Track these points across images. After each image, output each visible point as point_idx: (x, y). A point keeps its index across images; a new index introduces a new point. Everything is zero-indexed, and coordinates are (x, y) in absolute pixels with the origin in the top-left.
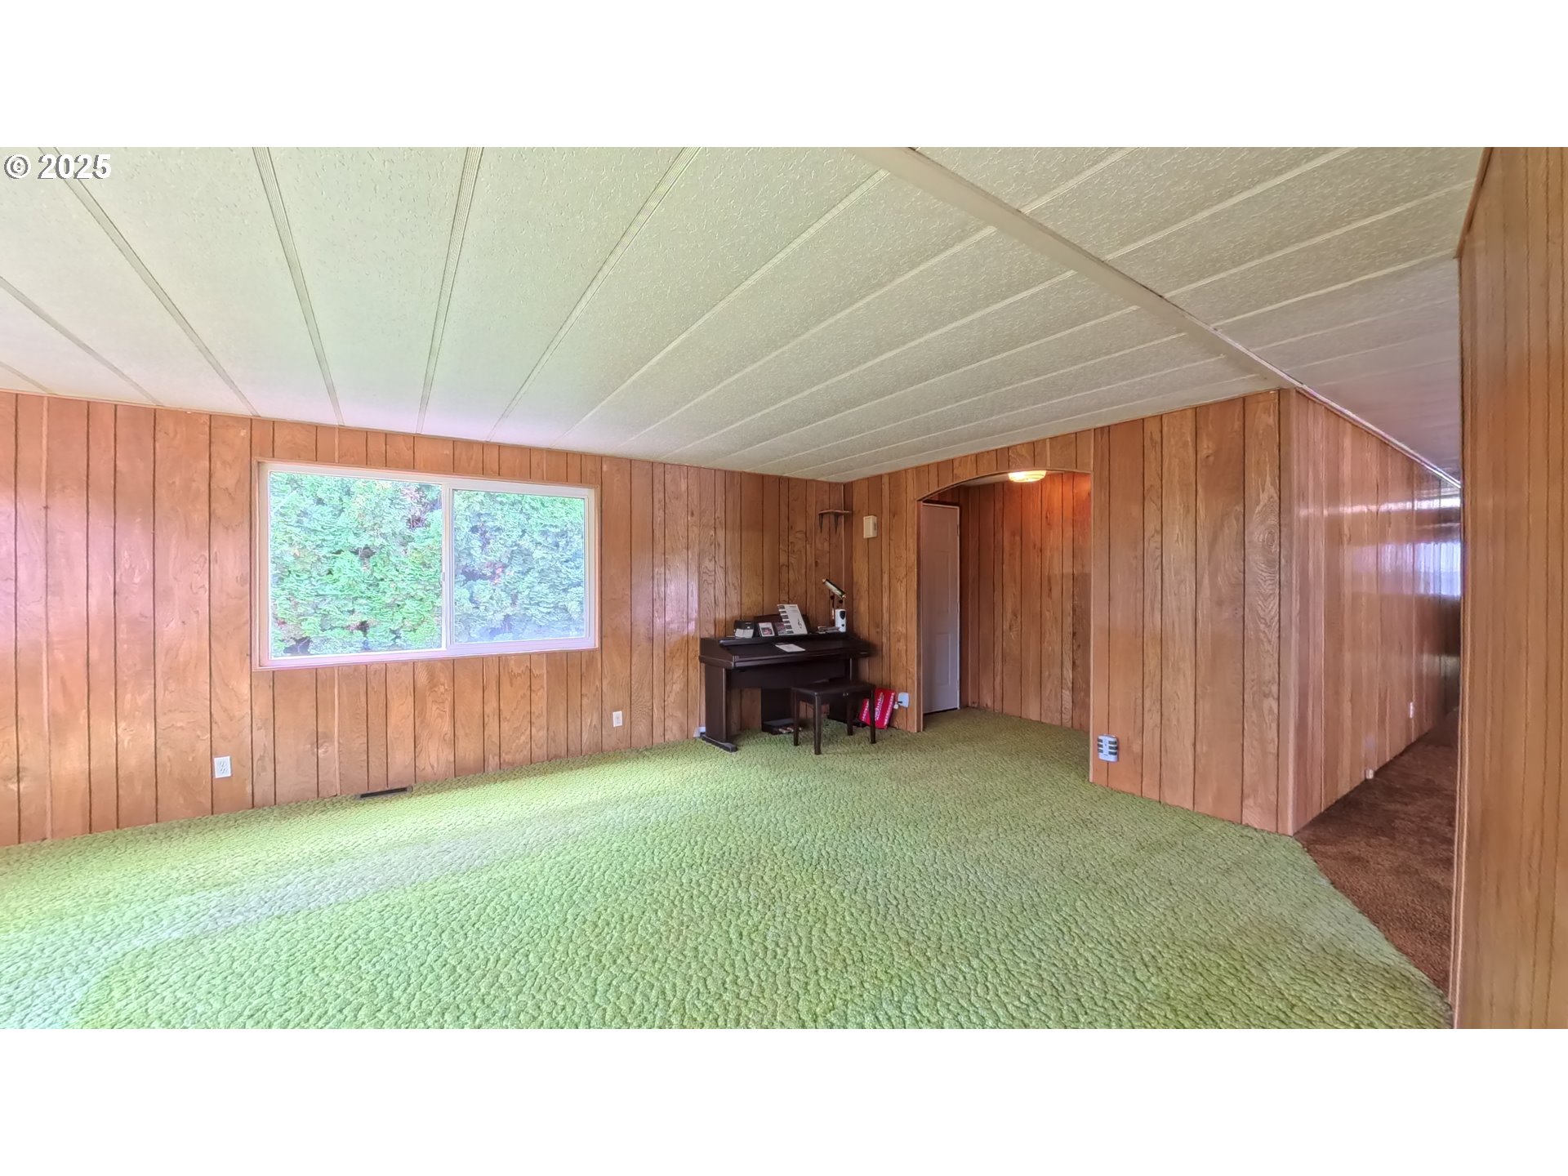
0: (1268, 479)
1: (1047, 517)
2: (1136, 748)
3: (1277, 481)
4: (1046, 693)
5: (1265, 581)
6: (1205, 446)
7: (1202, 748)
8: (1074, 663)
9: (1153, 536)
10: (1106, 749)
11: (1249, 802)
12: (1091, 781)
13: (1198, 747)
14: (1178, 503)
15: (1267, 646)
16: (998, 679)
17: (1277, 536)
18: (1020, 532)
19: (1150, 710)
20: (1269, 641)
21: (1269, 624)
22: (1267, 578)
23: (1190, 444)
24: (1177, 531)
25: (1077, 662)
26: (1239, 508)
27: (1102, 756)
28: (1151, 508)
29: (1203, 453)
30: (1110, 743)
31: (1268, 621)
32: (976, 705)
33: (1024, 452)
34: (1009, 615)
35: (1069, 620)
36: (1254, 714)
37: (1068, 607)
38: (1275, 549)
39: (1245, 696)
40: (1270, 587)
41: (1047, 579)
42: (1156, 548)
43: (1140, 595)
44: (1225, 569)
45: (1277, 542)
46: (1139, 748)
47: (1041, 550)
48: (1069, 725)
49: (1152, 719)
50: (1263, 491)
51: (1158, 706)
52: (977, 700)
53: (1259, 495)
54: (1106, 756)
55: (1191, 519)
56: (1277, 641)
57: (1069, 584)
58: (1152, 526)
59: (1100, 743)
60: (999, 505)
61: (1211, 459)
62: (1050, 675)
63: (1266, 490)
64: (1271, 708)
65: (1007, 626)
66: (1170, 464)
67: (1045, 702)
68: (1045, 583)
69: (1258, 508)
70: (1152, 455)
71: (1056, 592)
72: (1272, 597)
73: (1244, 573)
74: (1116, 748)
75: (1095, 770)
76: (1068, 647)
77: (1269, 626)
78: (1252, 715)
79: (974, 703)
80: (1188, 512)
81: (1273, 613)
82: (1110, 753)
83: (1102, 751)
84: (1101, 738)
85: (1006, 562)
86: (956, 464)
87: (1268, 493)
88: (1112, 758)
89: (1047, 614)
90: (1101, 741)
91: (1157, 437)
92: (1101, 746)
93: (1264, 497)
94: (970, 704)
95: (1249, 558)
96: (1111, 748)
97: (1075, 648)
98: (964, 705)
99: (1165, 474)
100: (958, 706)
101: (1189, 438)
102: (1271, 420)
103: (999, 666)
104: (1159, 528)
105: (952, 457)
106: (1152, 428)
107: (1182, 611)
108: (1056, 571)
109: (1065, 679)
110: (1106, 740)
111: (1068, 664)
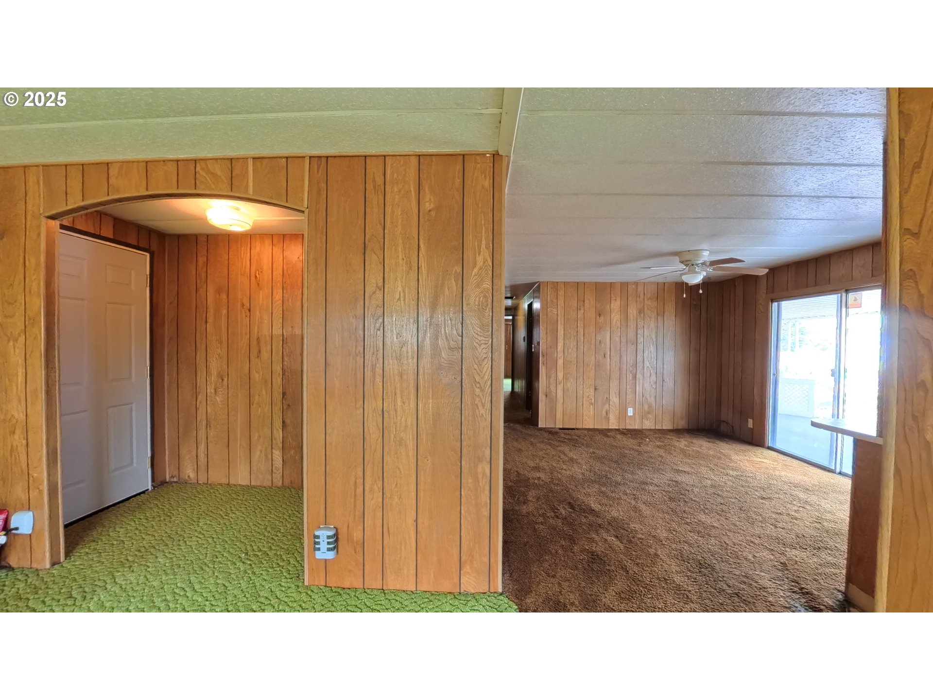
0: (484, 242)
1: (256, 276)
2: (357, 535)
3: (491, 245)
4: (256, 454)
5: (480, 346)
6: (428, 199)
7: (424, 522)
8: (283, 422)
9: (374, 293)
10: (324, 545)
11: (467, 568)
12: (306, 583)
13: (419, 521)
14: (400, 257)
15: (482, 411)
16: (202, 447)
17: (490, 301)
18: (226, 290)
19: (371, 490)
20: (483, 406)
21: (483, 388)
22: (482, 342)
23: (413, 193)
24: (400, 289)
25: (288, 421)
26: (459, 270)
27: (319, 555)
28: (373, 259)
29: (427, 205)
30: (329, 537)
31: (482, 385)
32: (175, 480)
33: (217, 169)
34: (214, 377)
35: (278, 380)
36: (470, 481)
37: (278, 368)
38: (488, 313)
39: (463, 463)
40: (484, 351)
41: (255, 339)
42: (378, 306)
43: (360, 360)
44: (445, 333)
45: (490, 306)
46: (360, 536)
47: (250, 310)
48: (280, 484)
49: (373, 501)
50: (479, 254)
51: (380, 484)
52: (176, 473)
53: (476, 257)
54: (324, 554)
55: (414, 275)
56: (489, 404)
57: (278, 345)
58: (374, 279)
59: (317, 540)
60: (202, 260)
61: (433, 214)
62: (260, 437)
63: (482, 253)
64: (484, 473)
65: (211, 390)
66: (393, 212)
67: (254, 464)
68: (254, 343)
69: (475, 270)
70: (374, 199)
71: (265, 355)
72: (486, 360)
73: (462, 337)
74: (335, 541)
75: (311, 570)
76: (277, 408)
77: (482, 390)
78: (468, 481)
79: (173, 477)
80: (410, 268)
81: (486, 377)
82: (329, 550)
83: (319, 549)
84: (317, 533)
85: (210, 320)
86: (113, 171)
87: (483, 258)
88: (331, 555)
89: (257, 376)
90: (318, 537)
91: (379, 180)
92: (318, 543)
93: (480, 260)
94: (167, 480)
95: (467, 322)
96: (329, 543)
97: (285, 408)
98: (159, 483)
99: (388, 225)
100: (150, 487)
101: (413, 189)
102: (487, 183)
103: (202, 434)
104: (381, 284)
105: (105, 157)
106: (374, 169)
107: (405, 377)
108: (266, 332)
109: (276, 439)
110: (324, 534)
111: (278, 424)
